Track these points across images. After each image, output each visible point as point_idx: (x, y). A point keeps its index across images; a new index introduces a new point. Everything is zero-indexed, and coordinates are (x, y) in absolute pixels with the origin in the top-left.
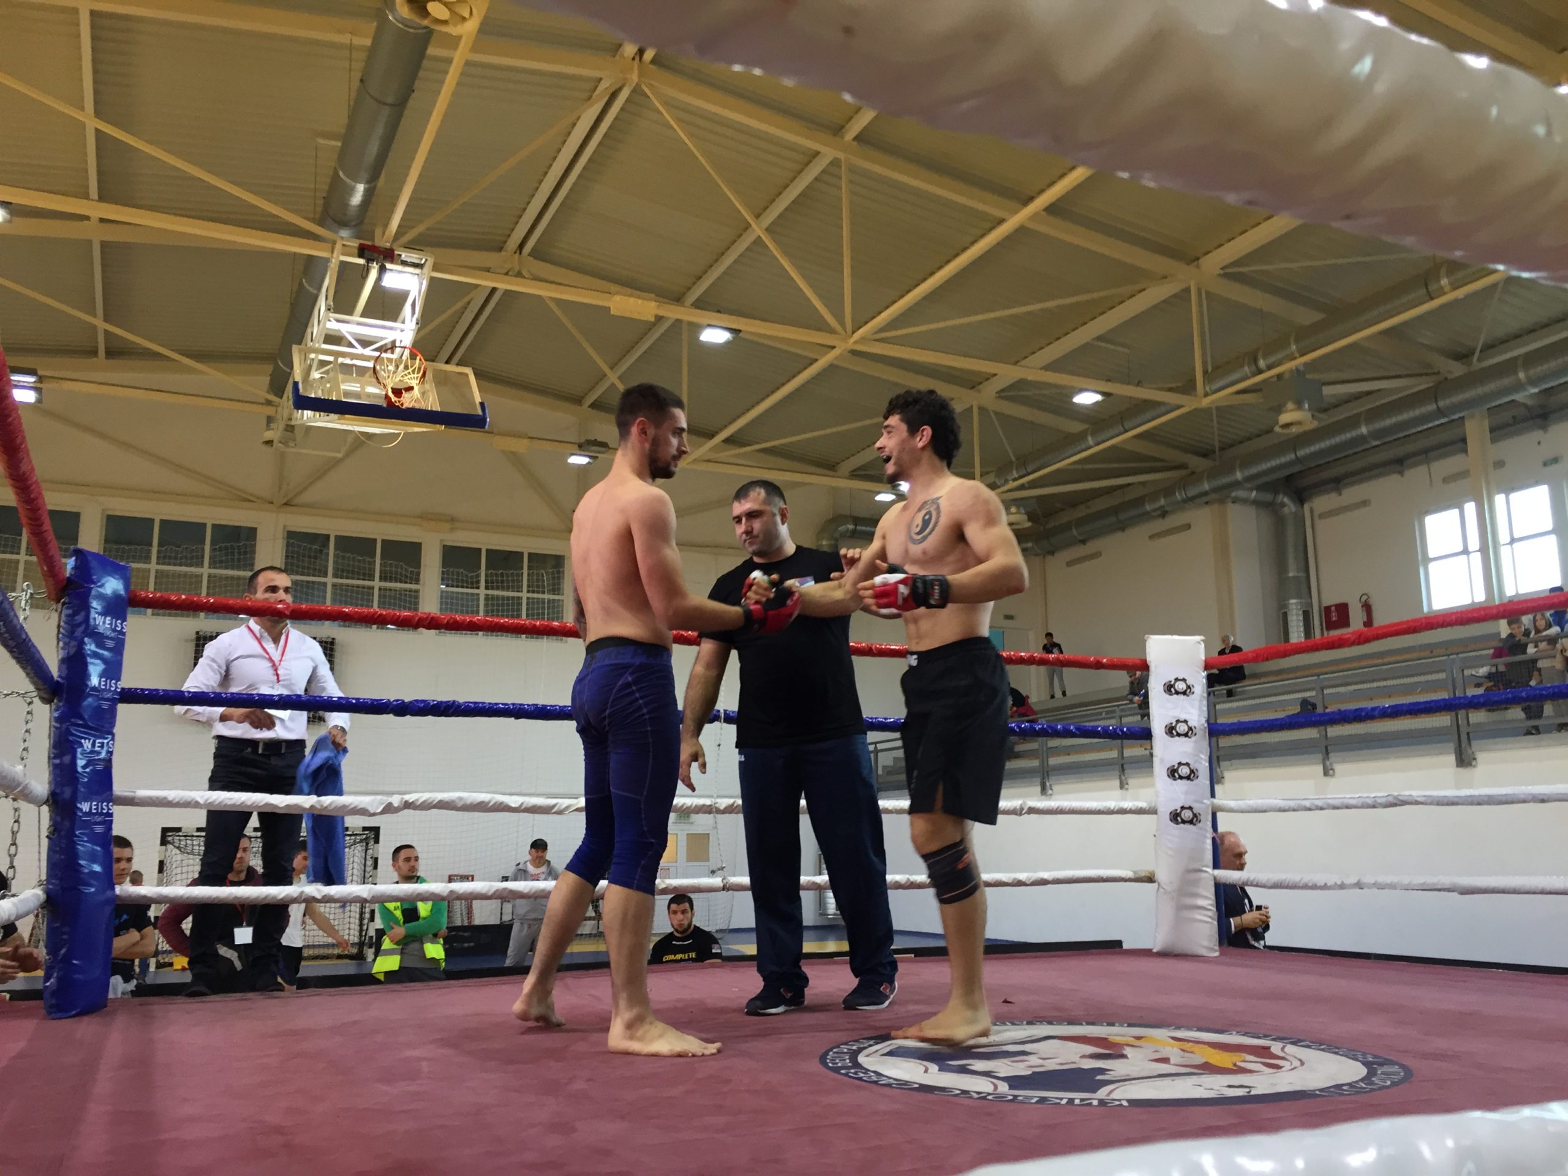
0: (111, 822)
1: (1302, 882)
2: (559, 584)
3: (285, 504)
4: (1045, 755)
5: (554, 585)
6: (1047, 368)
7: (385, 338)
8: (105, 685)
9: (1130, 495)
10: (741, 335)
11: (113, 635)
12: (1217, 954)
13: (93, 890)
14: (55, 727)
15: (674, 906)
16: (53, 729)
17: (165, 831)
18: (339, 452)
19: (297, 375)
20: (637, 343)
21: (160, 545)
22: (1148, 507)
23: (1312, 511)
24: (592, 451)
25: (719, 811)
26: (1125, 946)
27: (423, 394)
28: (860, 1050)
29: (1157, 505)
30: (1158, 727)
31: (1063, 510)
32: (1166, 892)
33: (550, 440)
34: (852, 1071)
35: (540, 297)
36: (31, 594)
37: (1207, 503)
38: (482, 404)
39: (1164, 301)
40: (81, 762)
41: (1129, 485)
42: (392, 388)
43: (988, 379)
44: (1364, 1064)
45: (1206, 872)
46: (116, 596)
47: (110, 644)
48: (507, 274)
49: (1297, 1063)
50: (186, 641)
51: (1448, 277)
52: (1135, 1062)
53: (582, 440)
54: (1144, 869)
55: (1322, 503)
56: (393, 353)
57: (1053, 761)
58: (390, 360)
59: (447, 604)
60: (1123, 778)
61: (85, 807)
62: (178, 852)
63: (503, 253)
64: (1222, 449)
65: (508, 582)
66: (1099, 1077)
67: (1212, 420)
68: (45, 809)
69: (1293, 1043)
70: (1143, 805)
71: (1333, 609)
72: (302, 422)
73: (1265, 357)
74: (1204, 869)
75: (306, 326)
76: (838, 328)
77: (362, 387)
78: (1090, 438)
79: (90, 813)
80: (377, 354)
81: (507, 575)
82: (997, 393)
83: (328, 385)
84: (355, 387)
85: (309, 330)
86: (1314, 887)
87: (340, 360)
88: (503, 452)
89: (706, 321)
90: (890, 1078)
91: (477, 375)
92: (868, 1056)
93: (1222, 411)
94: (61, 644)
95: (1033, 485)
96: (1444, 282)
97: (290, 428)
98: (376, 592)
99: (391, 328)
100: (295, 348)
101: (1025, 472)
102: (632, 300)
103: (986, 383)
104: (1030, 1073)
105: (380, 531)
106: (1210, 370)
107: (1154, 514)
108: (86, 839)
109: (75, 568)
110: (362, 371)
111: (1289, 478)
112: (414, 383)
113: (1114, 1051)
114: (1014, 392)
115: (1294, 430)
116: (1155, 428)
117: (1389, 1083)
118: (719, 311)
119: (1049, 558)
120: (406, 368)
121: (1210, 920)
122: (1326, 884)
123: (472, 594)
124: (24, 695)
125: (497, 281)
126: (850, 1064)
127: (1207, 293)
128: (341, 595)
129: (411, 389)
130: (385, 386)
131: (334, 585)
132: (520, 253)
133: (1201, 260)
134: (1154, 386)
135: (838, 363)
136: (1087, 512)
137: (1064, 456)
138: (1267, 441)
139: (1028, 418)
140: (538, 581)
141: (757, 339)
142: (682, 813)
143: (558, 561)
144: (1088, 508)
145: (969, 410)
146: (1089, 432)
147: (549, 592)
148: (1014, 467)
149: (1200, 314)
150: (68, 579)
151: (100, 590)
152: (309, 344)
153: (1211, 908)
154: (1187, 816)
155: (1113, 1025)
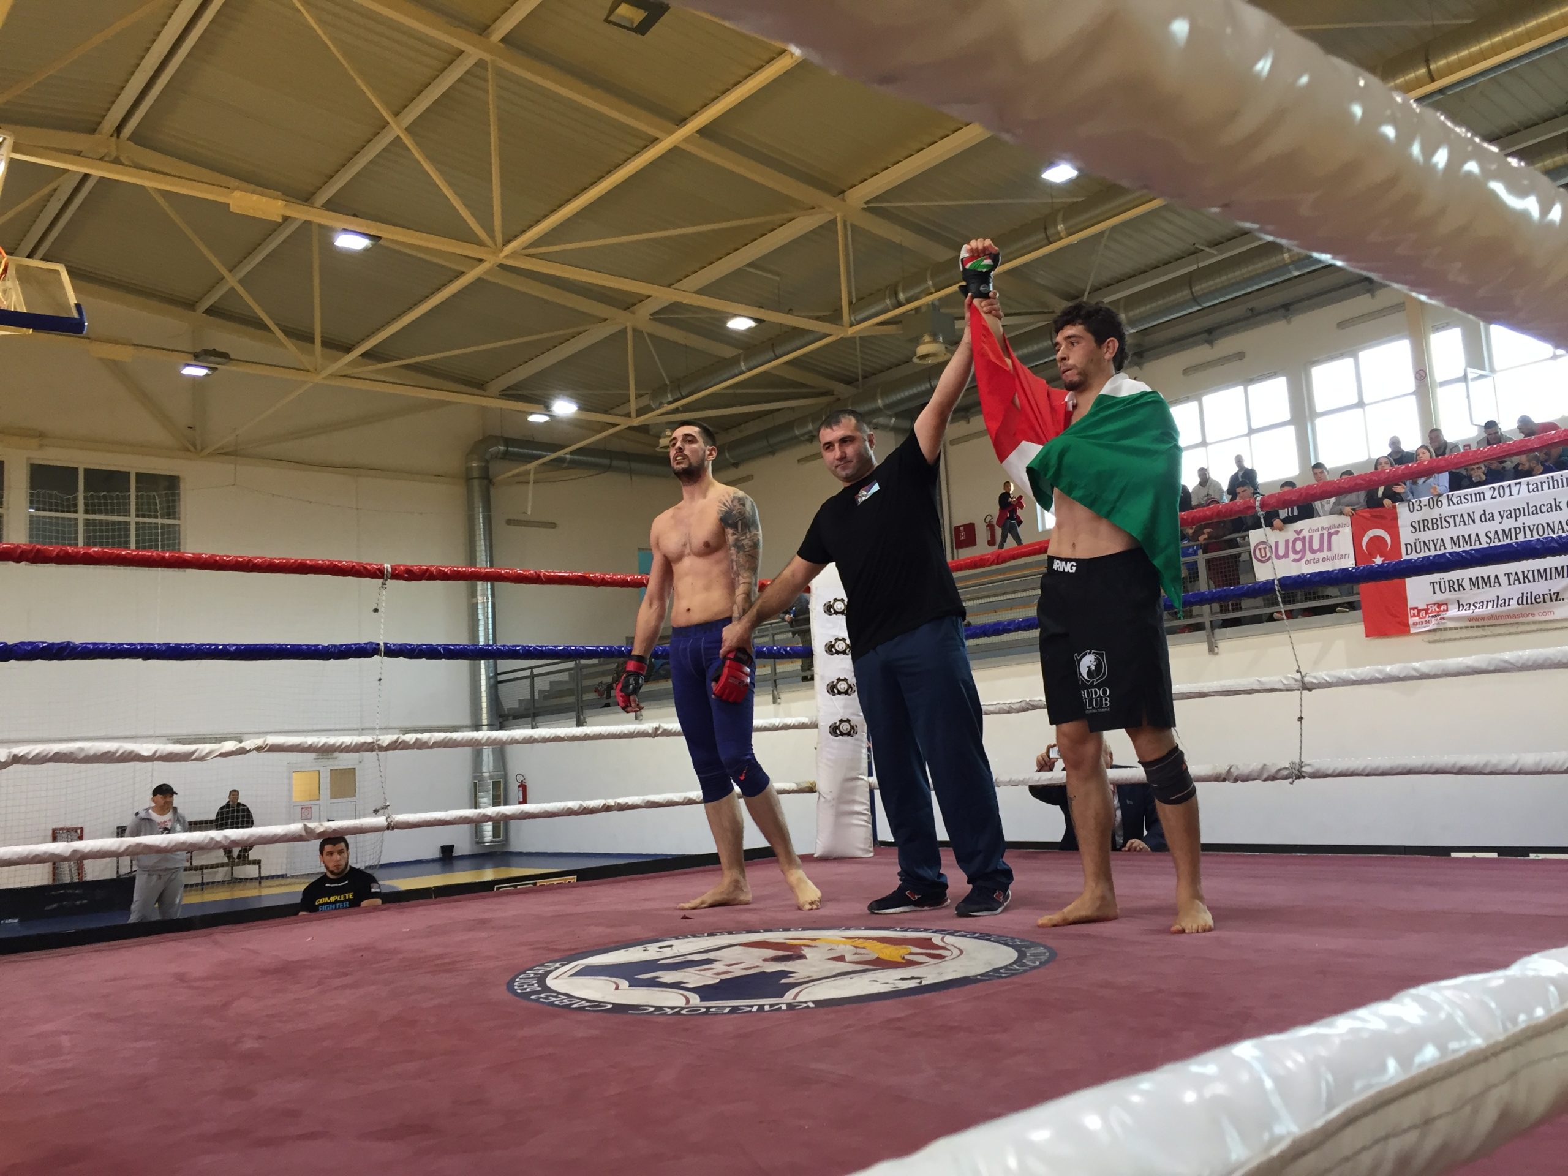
2: (174, 507)
5: (168, 508)
6: (701, 292)
9: (780, 420)
10: (381, 242)
12: (872, 855)
15: (328, 848)
20: (260, 244)
22: (797, 432)
24: (209, 362)
25: (381, 748)
28: (548, 973)
29: (805, 430)
32: (826, 801)
33: (156, 348)
35: (143, 186)
38: (78, 307)
39: (813, 231)
41: (779, 410)
43: (642, 301)
44: (1014, 948)
45: (862, 779)
48: (101, 159)
49: (957, 952)
51: (1063, 223)
52: (813, 963)
53: (198, 350)
54: (806, 780)
59: (38, 529)
60: (776, 693)
63: (97, 136)
64: (865, 377)
65: (112, 505)
66: (783, 981)
67: (855, 349)
69: (952, 934)
70: (806, 720)
71: (962, 528)
73: (904, 290)
74: (860, 777)
76: (487, 240)
78: (742, 364)
81: (111, 498)
82: (651, 315)
88: (101, 359)
89: (340, 225)
91: (70, 272)
92: (556, 978)
93: (865, 341)
96: (1061, 227)
101: (680, 395)
102: (255, 197)
103: (639, 305)
104: (718, 981)
106: (855, 300)
107: (802, 438)
113: (793, 953)
114: (669, 314)
115: (930, 361)
116: (804, 355)
117: (1038, 963)
118: (355, 215)
121: (865, 824)
123: (70, 519)
125: (92, 167)
126: (539, 989)
127: (852, 226)
132: (118, 137)
133: (846, 194)
134: (803, 314)
135: (485, 277)
136: (739, 436)
137: (717, 380)
138: (904, 371)
139: (682, 341)
140: (149, 504)
141: (397, 247)
142: (327, 751)
143: (172, 483)
144: (740, 431)
145: (624, 331)
146: (742, 357)
147: (163, 517)
148: (669, 390)
149: (846, 246)
153: (866, 812)
154: (845, 728)
155: (788, 930)
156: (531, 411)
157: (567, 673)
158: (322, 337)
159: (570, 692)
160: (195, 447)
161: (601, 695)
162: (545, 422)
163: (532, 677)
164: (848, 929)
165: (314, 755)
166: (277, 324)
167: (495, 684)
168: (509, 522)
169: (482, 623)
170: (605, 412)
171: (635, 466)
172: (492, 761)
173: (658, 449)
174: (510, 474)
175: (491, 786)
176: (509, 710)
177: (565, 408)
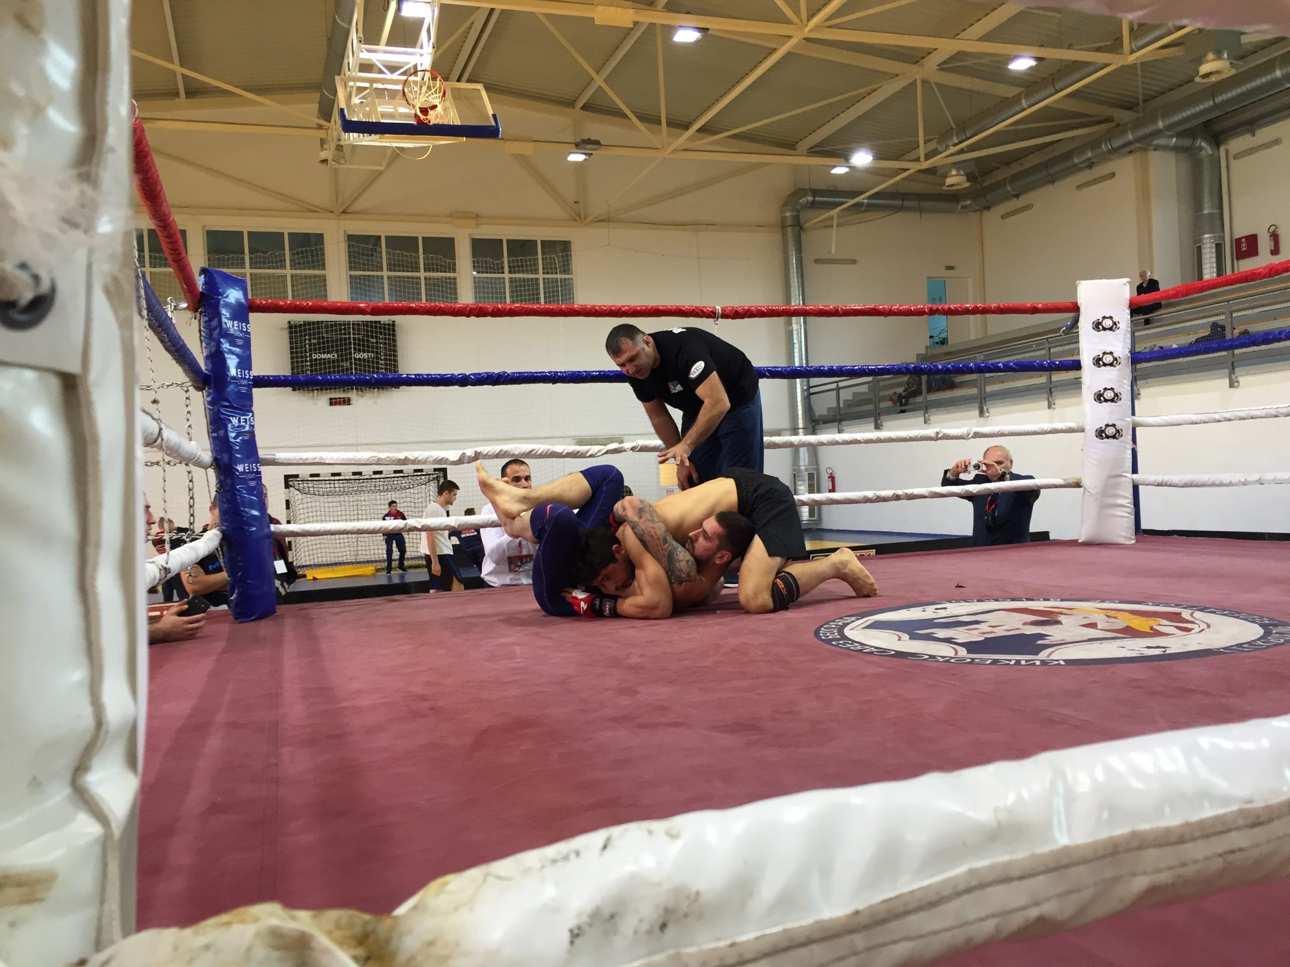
1: (1210, 481)
2: (568, 265)
3: (344, 212)
4: (983, 384)
5: (564, 266)
6: (984, 39)
7: (409, 63)
8: (241, 375)
9: (1059, 151)
10: (709, 32)
11: (241, 335)
12: (1133, 542)
13: (254, 529)
14: (210, 409)
16: (207, 411)
17: (287, 478)
18: (381, 166)
19: (342, 103)
20: (618, 48)
21: (250, 252)
22: (1076, 161)
23: (1227, 152)
24: (587, 149)
26: (1052, 537)
27: (445, 110)
28: (846, 625)
29: (1082, 159)
30: (1086, 360)
31: (999, 168)
32: (1091, 495)
33: (549, 142)
34: (841, 642)
35: (532, 13)
36: (175, 306)
37: (1130, 152)
38: (494, 116)
40: (232, 435)
41: (1059, 141)
42: (420, 108)
43: (929, 53)
44: (1261, 625)
45: (1126, 476)
46: (239, 304)
47: (240, 342)
49: (1204, 626)
52: (1067, 628)
53: (578, 140)
54: (1072, 477)
55: (1237, 144)
56: (417, 76)
57: (989, 389)
58: (415, 83)
59: (480, 289)
60: (1051, 399)
61: (240, 468)
62: (299, 493)
64: (1145, 101)
65: (527, 266)
66: (1039, 642)
67: (1137, 75)
68: (211, 473)
69: (1202, 610)
70: (1073, 425)
71: (1243, 240)
72: (349, 142)
74: (1124, 474)
75: (343, 57)
76: (794, 18)
77: (395, 108)
78: (1023, 101)
79: (244, 472)
80: (404, 78)
81: (526, 261)
82: (938, 65)
83: (367, 109)
84: (388, 109)
85: (345, 61)
86: (1221, 485)
87: (375, 85)
88: (513, 155)
89: (678, 23)
90: (872, 647)
91: (487, 89)
92: (851, 629)
93: (1147, 66)
94: (204, 345)
95: (971, 149)
97: (340, 148)
98: (423, 283)
99: (411, 54)
100: (337, 78)
101: (964, 137)
102: (613, 9)
103: (927, 58)
104: (983, 639)
105: (419, 230)
106: (1136, 28)
107: (1081, 166)
108: (244, 492)
109: (205, 284)
110: (392, 94)
111: (1207, 124)
112: (437, 103)
113: (1050, 619)
114: (955, 63)
115: (1213, 79)
116: (1084, 86)
117: (1282, 641)
118: (688, 13)
119: (986, 214)
120: (429, 88)
121: (1128, 515)
122: (1231, 482)
123: (499, 278)
124: (181, 385)
126: (839, 637)
128: (396, 285)
129: (434, 107)
130: (414, 107)
131: (389, 278)
134: (1084, 47)
135: (794, 51)
136: (1020, 169)
137: (1000, 119)
138: (1188, 90)
139: (968, 87)
140: (551, 263)
141: (720, 35)
143: (565, 246)
144: (1021, 165)
145: (914, 83)
146: (1023, 95)
147: (561, 273)
148: (954, 133)
150: (201, 293)
151: (226, 300)
152: (348, 73)
153: (1129, 505)
154: (1110, 432)
155: (1048, 600)
156: (833, 164)
157: (867, 385)
158: (667, 118)
159: (869, 401)
160: (579, 216)
161: (895, 403)
162: (846, 173)
163: (838, 389)
164: (1103, 601)
166: (632, 112)
167: (808, 396)
168: (817, 261)
169: (796, 346)
170: (897, 158)
171: (924, 204)
172: (807, 458)
173: (944, 188)
174: (818, 220)
175: (807, 477)
176: (820, 416)
177: (862, 159)
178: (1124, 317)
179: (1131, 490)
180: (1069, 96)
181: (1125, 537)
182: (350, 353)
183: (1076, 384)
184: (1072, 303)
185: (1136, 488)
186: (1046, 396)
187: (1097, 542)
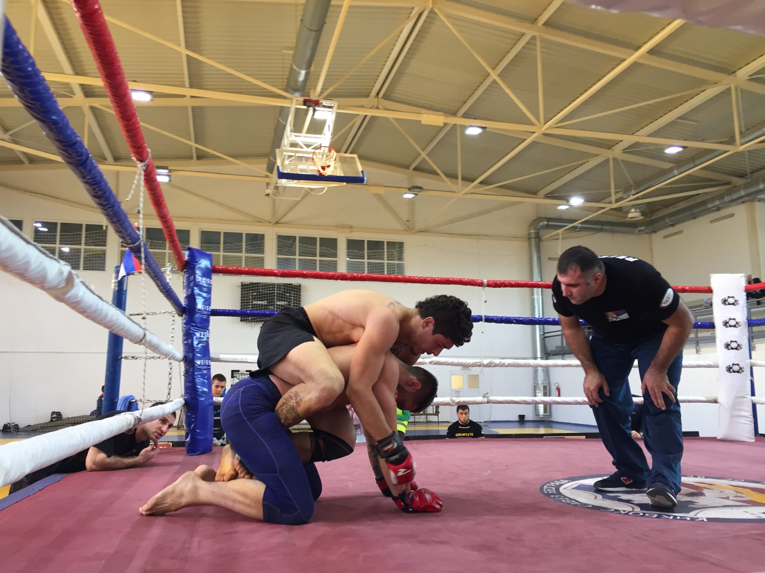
0: (210, 369)
2: (402, 256)
3: (276, 223)
5: (399, 256)
6: (650, 135)
7: (317, 143)
8: (204, 308)
9: (699, 200)
10: (487, 130)
11: (206, 285)
12: (754, 441)
13: (203, 399)
15: (461, 411)
16: (183, 328)
17: (233, 371)
18: (298, 198)
19: (279, 163)
21: (224, 243)
22: (710, 206)
24: (415, 191)
25: (484, 366)
26: (701, 435)
27: (335, 168)
29: (714, 204)
30: (718, 323)
31: (661, 209)
32: (724, 408)
33: (395, 187)
35: (388, 118)
36: (172, 268)
37: (743, 202)
38: (362, 172)
40: (195, 343)
41: (698, 194)
42: (321, 167)
43: (617, 143)
45: (747, 398)
46: (207, 268)
47: (205, 289)
48: (371, 108)
50: (238, 286)
53: (410, 186)
54: (712, 397)
56: (320, 150)
58: (319, 153)
59: (350, 267)
61: (198, 362)
63: (369, 98)
64: (751, 173)
65: (378, 256)
67: (745, 158)
68: (182, 364)
70: (711, 363)
72: (282, 185)
74: (746, 396)
75: (281, 139)
76: (537, 122)
77: (307, 167)
78: (675, 171)
79: (200, 365)
80: (314, 151)
81: (377, 252)
82: (623, 150)
83: (293, 167)
84: (304, 167)
85: (283, 142)
87: (298, 154)
88: (372, 193)
89: (469, 124)
91: (360, 158)
93: (751, 152)
94: (185, 290)
95: (643, 197)
97: (277, 188)
98: (318, 262)
99: (319, 138)
100: (277, 150)
101: (639, 191)
102: (432, 116)
103: (616, 146)
105: (318, 234)
106: (744, 130)
107: (713, 209)
108: (200, 376)
109: (189, 256)
110: (307, 159)
112: (331, 164)
114: (633, 149)
118: (475, 119)
119: (654, 235)
120: (327, 156)
121: (749, 423)
123: (361, 262)
124: (171, 313)
125: (367, 112)
127: (742, 90)
129: (329, 166)
130: (317, 165)
131: (299, 260)
132: (378, 97)
133: (737, 73)
134: (713, 141)
135: (537, 141)
136: (674, 209)
137: (660, 181)
139: (641, 162)
140: (392, 254)
141: (494, 131)
142: (465, 366)
143: (401, 245)
145: (607, 160)
146: (675, 168)
147: (397, 260)
148: (633, 188)
149: (737, 101)
150: (186, 261)
151: (200, 265)
152: (284, 148)
153: (750, 416)
154: (736, 368)
156: (559, 204)
158: (462, 176)
160: (410, 229)
162: (567, 209)
165: (461, 367)
166: (443, 172)
167: (544, 338)
168: (550, 259)
169: (537, 308)
170: (598, 201)
171: (615, 228)
172: (542, 375)
173: (627, 219)
174: (550, 235)
175: (542, 388)
176: (550, 351)
177: (577, 201)
178: (742, 297)
179: (751, 407)
180: (703, 168)
181: (748, 437)
182: (274, 302)
183: (712, 340)
184: (708, 287)
185: (754, 406)
186: (694, 345)
187: (730, 439)
